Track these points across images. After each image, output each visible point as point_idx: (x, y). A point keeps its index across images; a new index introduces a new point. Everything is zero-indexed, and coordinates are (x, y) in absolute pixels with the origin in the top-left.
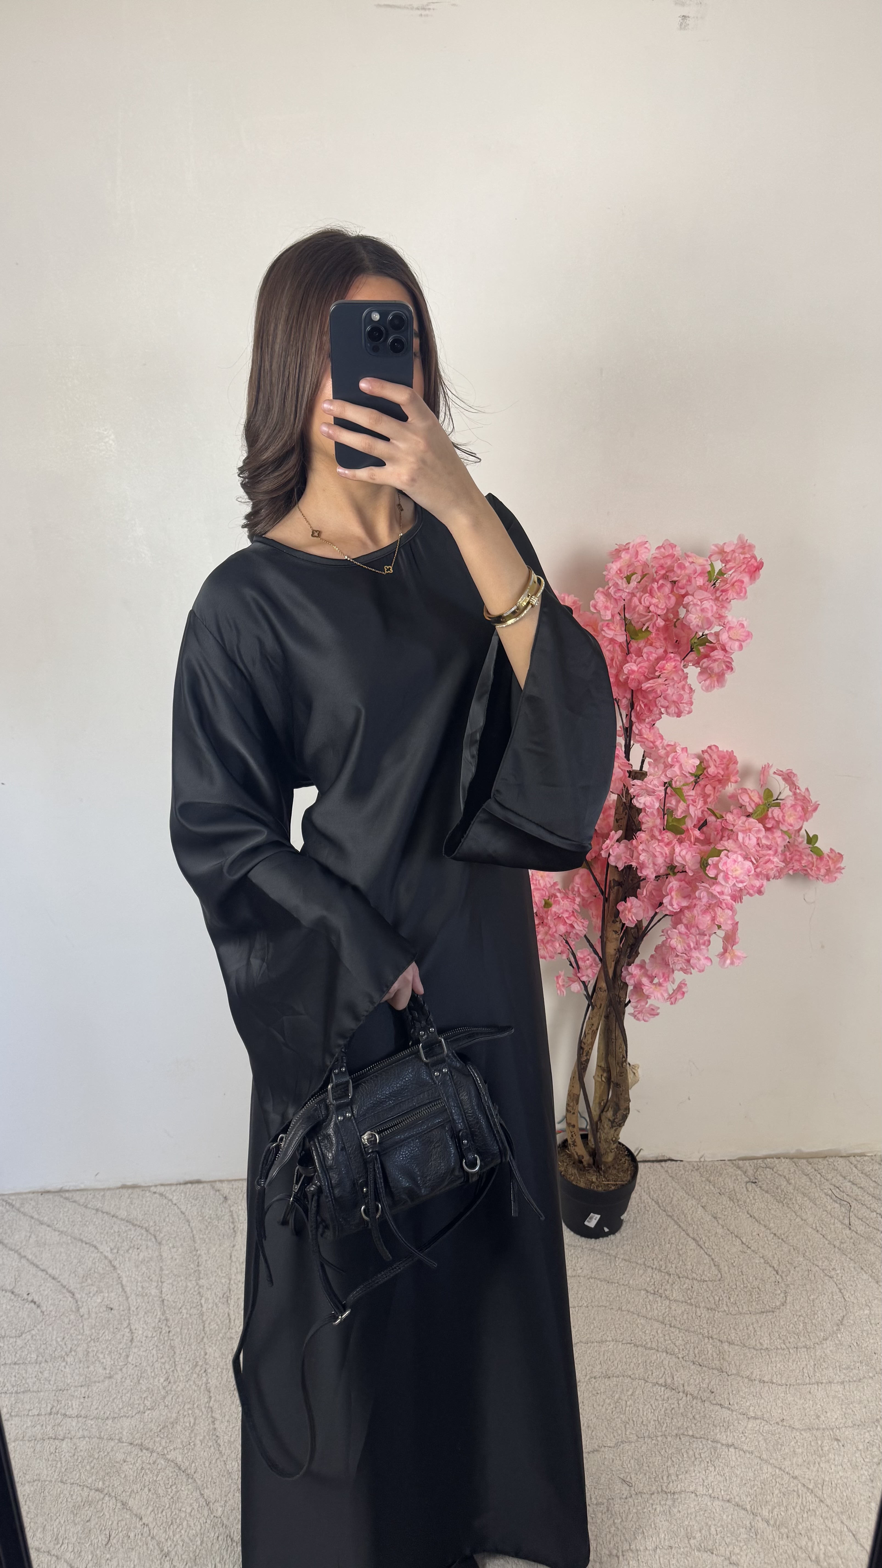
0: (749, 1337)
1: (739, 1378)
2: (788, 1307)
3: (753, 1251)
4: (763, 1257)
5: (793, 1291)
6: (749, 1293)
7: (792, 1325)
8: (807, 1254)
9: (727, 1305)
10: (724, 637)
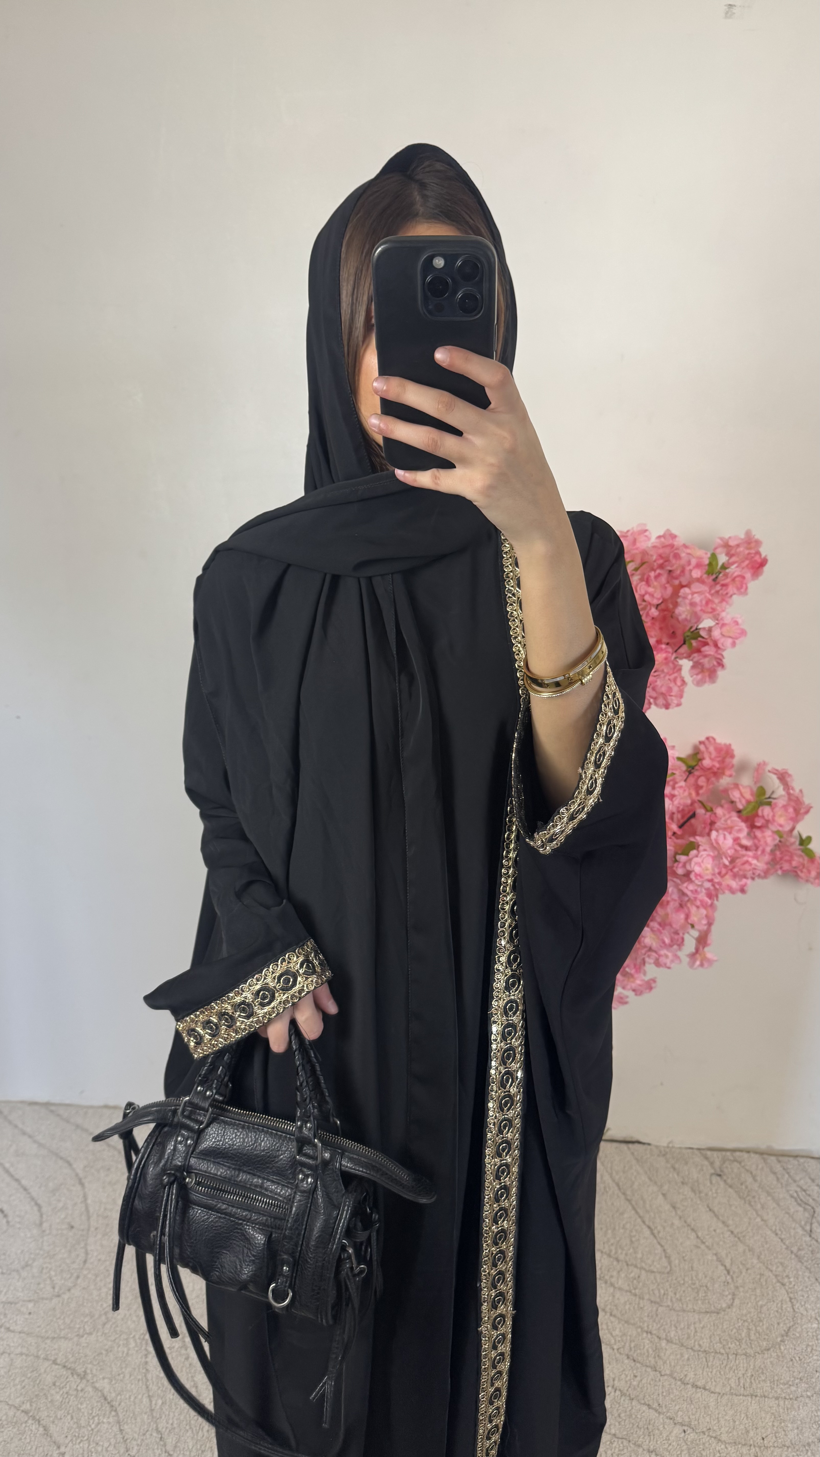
0: (689, 1338)
1: (673, 1381)
2: (734, 1310)
3: (708, 1247)
4: (716, 1254)
5: (742, 1294)
6: (696, 1291)
7: (735, 1330)
8: (762, 1257)
9: (671, 1300)
10: (716, 633)
